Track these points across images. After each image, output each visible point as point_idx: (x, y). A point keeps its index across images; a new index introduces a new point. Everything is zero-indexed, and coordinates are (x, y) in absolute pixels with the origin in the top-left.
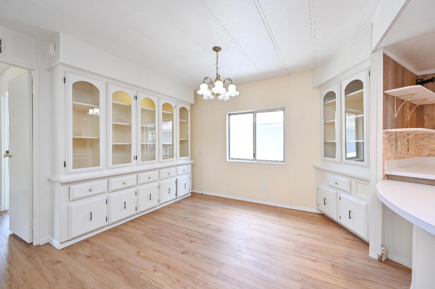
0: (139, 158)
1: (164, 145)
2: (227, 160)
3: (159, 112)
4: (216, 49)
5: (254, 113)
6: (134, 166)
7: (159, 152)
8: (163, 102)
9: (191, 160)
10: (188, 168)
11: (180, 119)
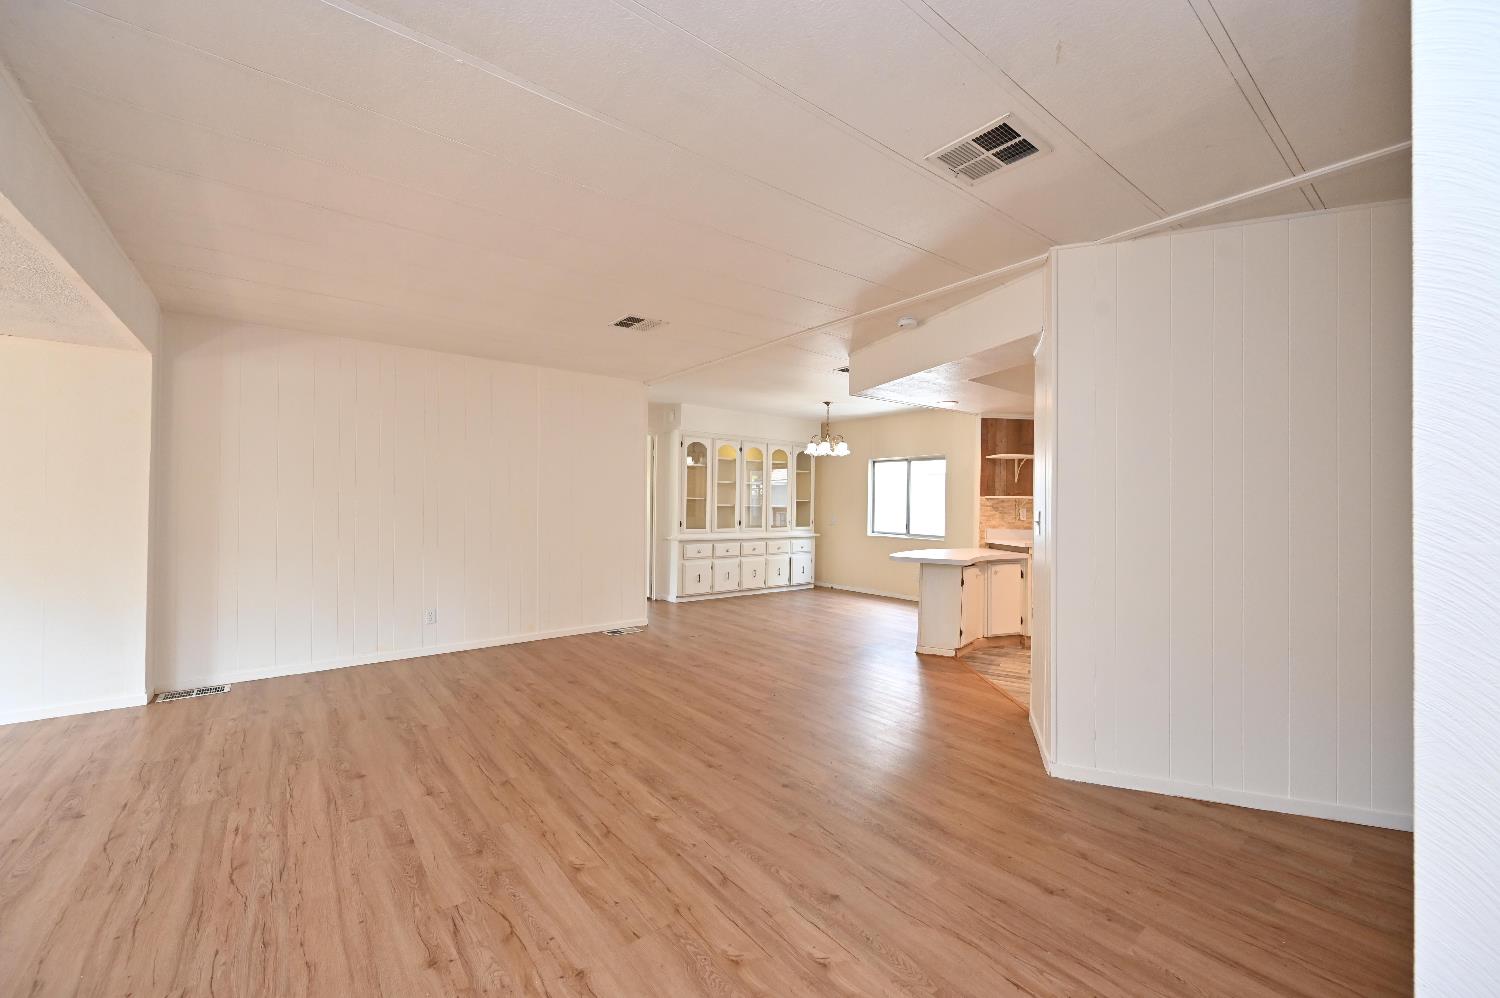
0: (743, 524)
1: (774, 509)
2: (869, 533)
3: (768, 462)
4: (827, 403)
5: (909, 461)
6: (735, 533)
7: (768, 517)
8: (772, 449)
9: (815, 532)
10: (809, 545)
11: (798, 468)
